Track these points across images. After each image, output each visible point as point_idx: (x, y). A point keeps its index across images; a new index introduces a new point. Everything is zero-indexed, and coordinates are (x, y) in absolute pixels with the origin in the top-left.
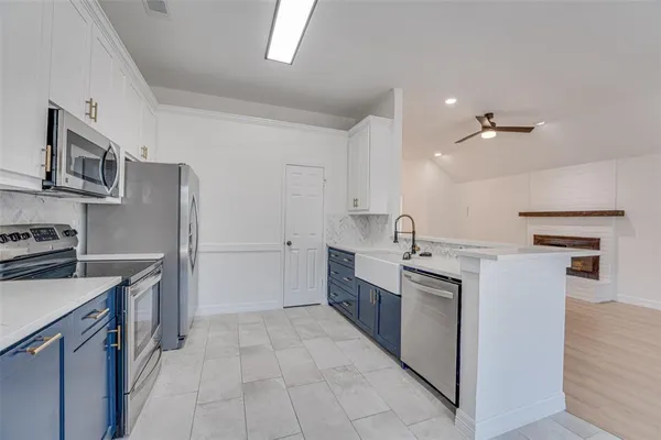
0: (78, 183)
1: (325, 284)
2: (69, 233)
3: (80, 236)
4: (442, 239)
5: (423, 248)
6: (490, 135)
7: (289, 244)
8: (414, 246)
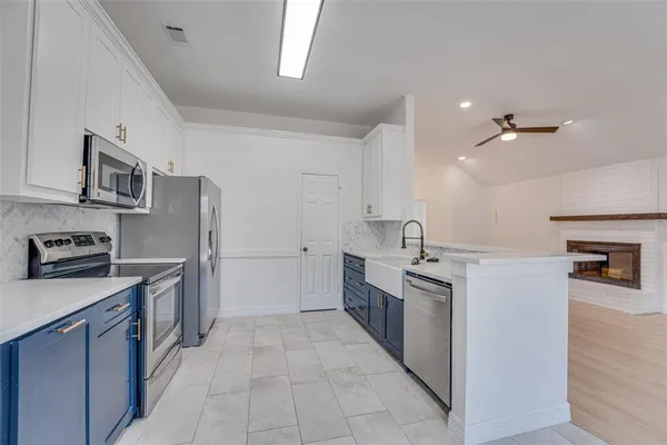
0: (112, 197)
1: (341, 290)
2: (105, 239)
3: (114, 242)
4: (450, 245)
5: (431, 253)
6: (510, 137)
7: (305, 250)
8: (422, 252)
